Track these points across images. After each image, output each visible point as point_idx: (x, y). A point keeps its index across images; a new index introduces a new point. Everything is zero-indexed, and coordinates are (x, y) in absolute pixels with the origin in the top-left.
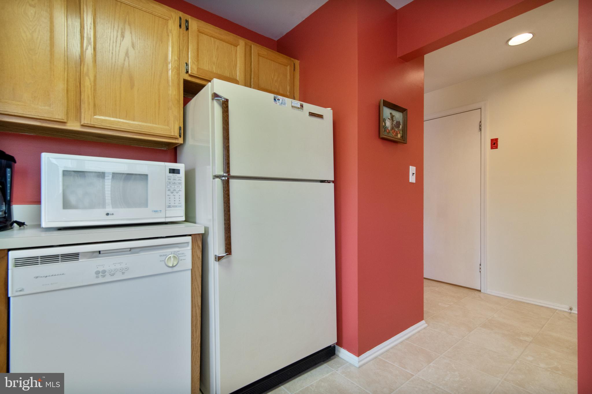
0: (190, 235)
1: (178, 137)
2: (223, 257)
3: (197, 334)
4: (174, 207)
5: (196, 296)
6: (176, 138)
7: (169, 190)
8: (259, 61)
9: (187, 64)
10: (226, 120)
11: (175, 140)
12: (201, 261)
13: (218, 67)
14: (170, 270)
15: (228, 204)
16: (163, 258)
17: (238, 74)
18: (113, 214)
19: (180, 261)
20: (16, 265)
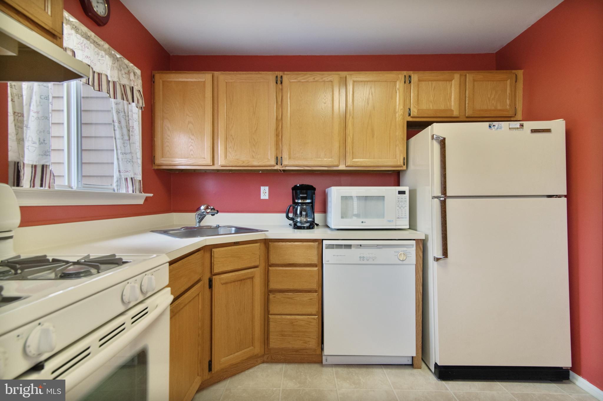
0: (414, 240)
1: (403, 165)
2: (441, 258)
3: (420, 313)
4: (401, 218)
5: (418, 285)
6: (401, 167)
7: (398, 206)
8: (474, 86)
9: (409, 109)
10: (444, 154)
11: (401, 168)
12: (422, 259)
13: (435, 103)
14: (401, 262)
15: (445, 218)
16: (396, 254)
17: (453, 104)
18: (365, 222)
19: (408, 258)
20: (326, 248)
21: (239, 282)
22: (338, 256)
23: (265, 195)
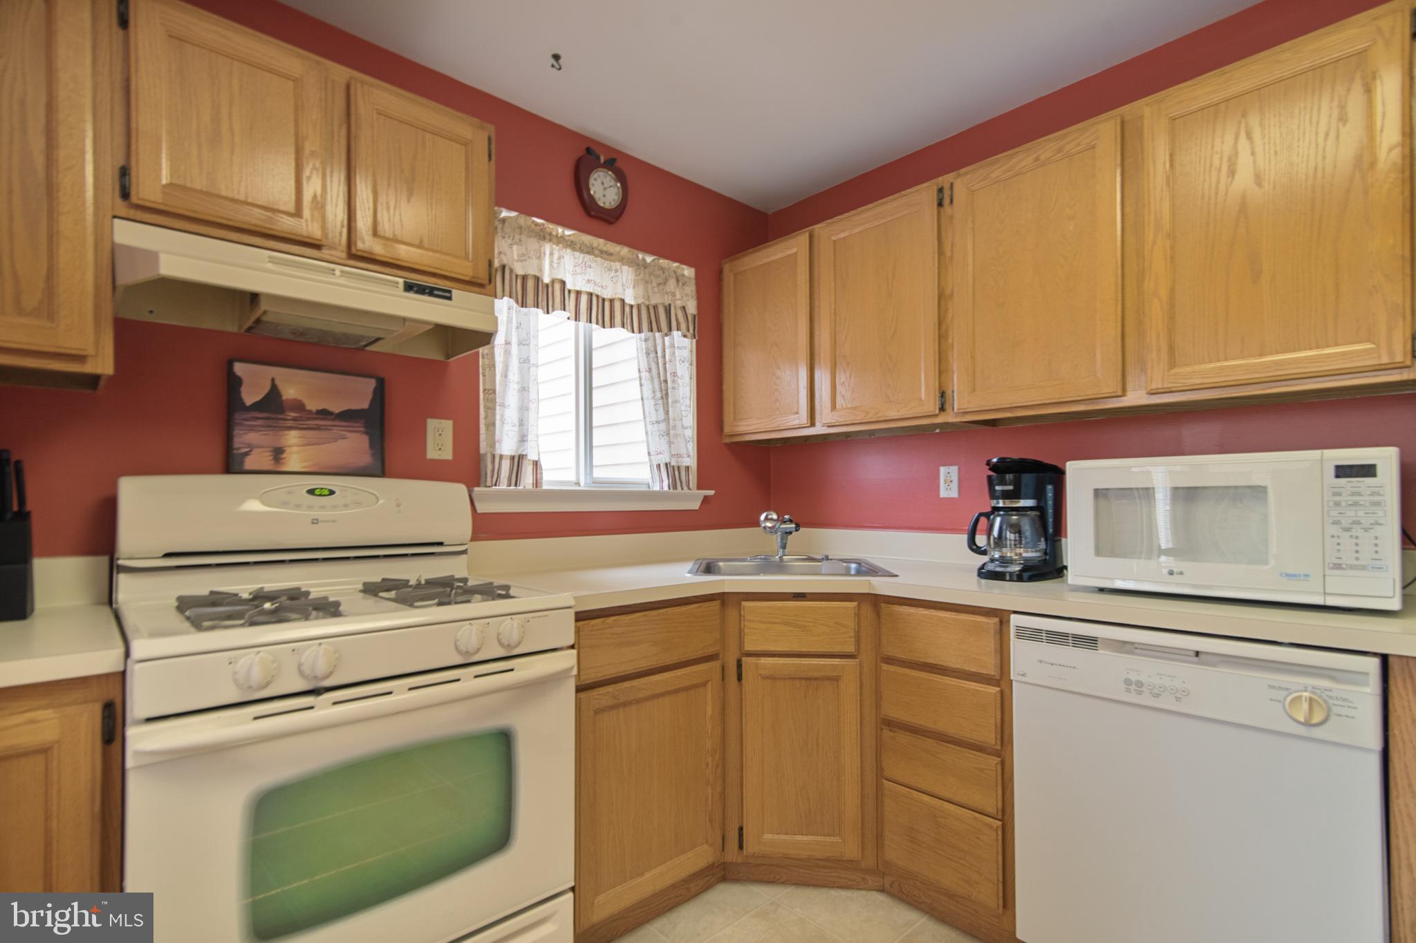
0: (1377, 655)
1: (1409, 362)
4: (1357, 569)
7: (1336, 523)
11: (1399, 373)
14: (1302, 731)
16: (1280, 695)
18: (1181, 573)
19: (1334, 718)
20: (1018, 637)
21: (803, 682)
22: (1052, 664)
23: (949, 487)
